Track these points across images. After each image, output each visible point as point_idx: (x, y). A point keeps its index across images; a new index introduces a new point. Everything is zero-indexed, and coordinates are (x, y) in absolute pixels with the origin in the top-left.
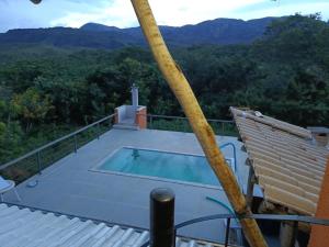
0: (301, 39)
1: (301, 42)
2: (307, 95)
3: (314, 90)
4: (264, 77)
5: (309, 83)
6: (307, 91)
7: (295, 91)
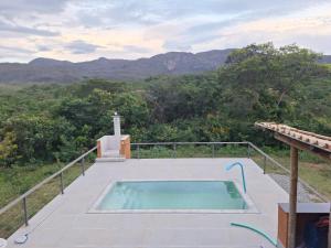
0: (261, 64)
1: (261, 68)
2: (273, 113)
3: (278, 109)
4: (231, 101)
5: (272, 104)
6: (272, 110)
7: (262, 112)
